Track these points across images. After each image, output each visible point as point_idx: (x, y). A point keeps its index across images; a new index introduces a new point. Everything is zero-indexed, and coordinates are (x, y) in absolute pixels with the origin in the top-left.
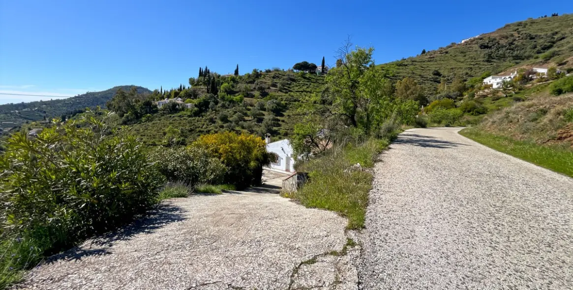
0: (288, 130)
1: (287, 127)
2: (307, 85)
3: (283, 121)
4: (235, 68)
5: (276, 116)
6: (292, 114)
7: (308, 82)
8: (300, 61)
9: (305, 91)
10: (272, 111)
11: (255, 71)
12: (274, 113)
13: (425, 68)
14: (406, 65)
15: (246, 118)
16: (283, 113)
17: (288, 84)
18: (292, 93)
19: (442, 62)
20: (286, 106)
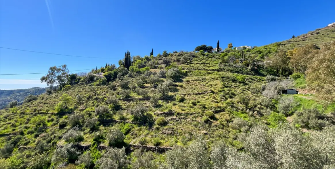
0: (185, 95)
1: (184, 92)
2: (205, 59)
3: (181, 86)
4: (151, 51)
5: (175, 81)
6: (191, 80)
7: (207, 57)
8: (200, 45)
9: (204, 63)
10: (171, 77)
11: (165, 52)
12: (172, 78)
13: (302, 45)
14: (285, 44)
15: (146, 85)
16: (183, 79)
17: (190, 59)
18: (193, 65)
19: (316, 40)
20: (186, 74)
